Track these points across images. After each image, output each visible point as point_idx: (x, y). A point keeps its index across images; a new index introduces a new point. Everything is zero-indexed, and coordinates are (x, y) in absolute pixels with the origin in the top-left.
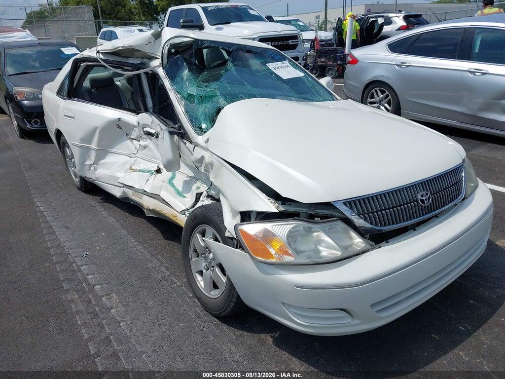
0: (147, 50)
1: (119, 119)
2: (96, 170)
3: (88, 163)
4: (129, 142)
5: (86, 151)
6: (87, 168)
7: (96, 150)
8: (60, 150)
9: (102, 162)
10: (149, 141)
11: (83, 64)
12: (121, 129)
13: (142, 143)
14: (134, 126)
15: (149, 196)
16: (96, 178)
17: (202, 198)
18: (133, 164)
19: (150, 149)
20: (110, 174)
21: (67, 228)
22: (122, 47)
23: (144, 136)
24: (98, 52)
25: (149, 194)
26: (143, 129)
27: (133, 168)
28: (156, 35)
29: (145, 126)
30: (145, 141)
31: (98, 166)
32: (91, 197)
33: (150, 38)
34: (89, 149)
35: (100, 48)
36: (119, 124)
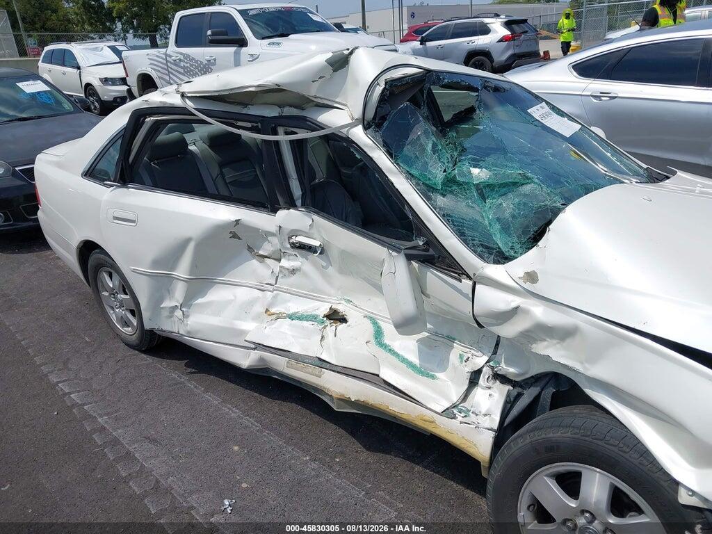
0: (312, 91)
1: (237, 222)
2: (188, 317)
3: (167, 304)
4: (255, 263)
5: (163, 283)
6: (165, 313)
7: (188, 281)
8: (88, 282)
9: (200, 301)
10: (301, 259)
11: (150, 120)
12: (239, 239)
13: (285, 263)
14: (268, 234)
15: (338, 372)
16: (189, 332)
17: (482, 381)
18: (272, 304)
19: (306, 275)
20: (220, 324)
21: (152, 441)
22: (259, 86)
23: (291, 251)
24: (183, 95)
25: (338, 370)
26: (290, 238)
27: (273, 310)
28: (336, 62)
29: (295, 233)
30: (292, 260)
31: (190, 310)
32: (165, 362)
33: (322, 69)
34: (170, 278)
35: (186, 88)
36: (235, 231)
